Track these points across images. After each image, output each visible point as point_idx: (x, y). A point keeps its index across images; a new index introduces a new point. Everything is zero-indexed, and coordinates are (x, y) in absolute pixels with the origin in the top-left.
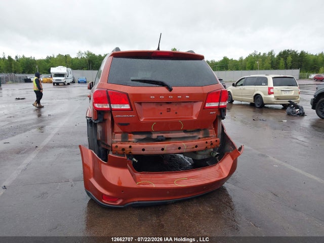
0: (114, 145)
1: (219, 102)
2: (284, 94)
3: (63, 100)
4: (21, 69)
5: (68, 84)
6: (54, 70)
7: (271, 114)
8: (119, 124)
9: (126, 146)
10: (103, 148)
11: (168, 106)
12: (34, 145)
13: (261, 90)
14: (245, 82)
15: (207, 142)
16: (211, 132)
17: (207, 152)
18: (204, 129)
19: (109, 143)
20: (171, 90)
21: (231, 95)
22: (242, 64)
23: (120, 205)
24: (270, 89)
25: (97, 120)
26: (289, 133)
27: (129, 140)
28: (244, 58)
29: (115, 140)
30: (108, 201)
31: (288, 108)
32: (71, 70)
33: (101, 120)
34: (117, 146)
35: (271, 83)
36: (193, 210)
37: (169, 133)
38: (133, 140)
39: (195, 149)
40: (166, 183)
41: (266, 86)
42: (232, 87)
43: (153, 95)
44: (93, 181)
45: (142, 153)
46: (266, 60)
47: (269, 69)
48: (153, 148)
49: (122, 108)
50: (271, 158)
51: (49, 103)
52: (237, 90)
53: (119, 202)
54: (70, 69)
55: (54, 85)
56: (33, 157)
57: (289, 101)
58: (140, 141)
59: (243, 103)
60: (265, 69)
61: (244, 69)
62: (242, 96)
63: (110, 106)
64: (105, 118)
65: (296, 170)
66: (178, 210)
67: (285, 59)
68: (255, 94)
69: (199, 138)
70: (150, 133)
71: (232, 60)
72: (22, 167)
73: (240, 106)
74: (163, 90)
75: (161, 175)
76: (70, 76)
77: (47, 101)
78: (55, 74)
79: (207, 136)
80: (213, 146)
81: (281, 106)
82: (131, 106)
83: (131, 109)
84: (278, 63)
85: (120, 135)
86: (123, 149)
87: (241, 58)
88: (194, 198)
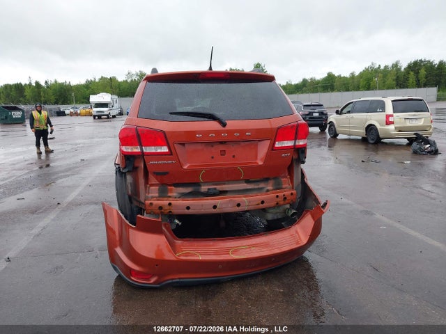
0: (148, 202)
1: (295, 140)
2: (409, 124)
3: (105, 139)
4: (53, 98)
5: (114, 117)
6: (94, 99)
7: (391, 152)
8: (154, 173)
9: (165, 203)
10: (137, 207)
11: (222, 147)
12: (56, 202)
13: (376, 119)
14: (353, 107)
15: (277, 196)
16: (285, 182)
17: (281, 209)
18: (275, 178)
19: (142, 199)
20: (224, 125)
21: (334, 126)
22: (353, 82)
23: (154, 283)
24: (388, 116)
25: (125, 168)
26: (411, 180)
27: (169, 194)
28: (357, 74)
29: (150, 195)
30: (138, 278)
31: (415, 144)
32: (117, 97)
33: (130, 168)
34: (151, 204)
35: (389, 109)
36: (256, 290)
37: (224, 184)
38: (175, 194)
39: (262, 206)
40: (216, 253)
41: (383, 113)
42: (335, 115)
43: (199, 132)
44: (119, 250)
45: (187, 212)
46: (389, 75)
47: (393, 88)
48: (203, 206)
49: (159, 151)
50: (378, 216)
51: (84, 143)
52: (343, 119)
53: (153, 280)
54: (115, 97)
55: (95, 118)
56: (52, 217)
57: (415, 134)
58: (184, 196)
59: (352, 137)
60: (388, 88)
61: (357, 88)
62: (349, 127)
63: (142, 149)
64: (136, 165)
65: (413, 233)
66: (234, 291)
67: (417, 73)
68: (367, 124)
69: (268, 191)
70: (198, 184)
71: (339, 77)
72: (35, 231)
73: (347, 142)
74: (213, 125)
75: (211, 243)
76: (116, 106)
77: (82, 141)
78: (96, 104)
79: (278, 187)
80: (287, 201)
81: (406, 141)
82: (169, 148)
83: (170, 153)
84: (406, 79)
85: (157, 188)
86: (161, 208)
87: (352, 74)
88: (259, 274)
